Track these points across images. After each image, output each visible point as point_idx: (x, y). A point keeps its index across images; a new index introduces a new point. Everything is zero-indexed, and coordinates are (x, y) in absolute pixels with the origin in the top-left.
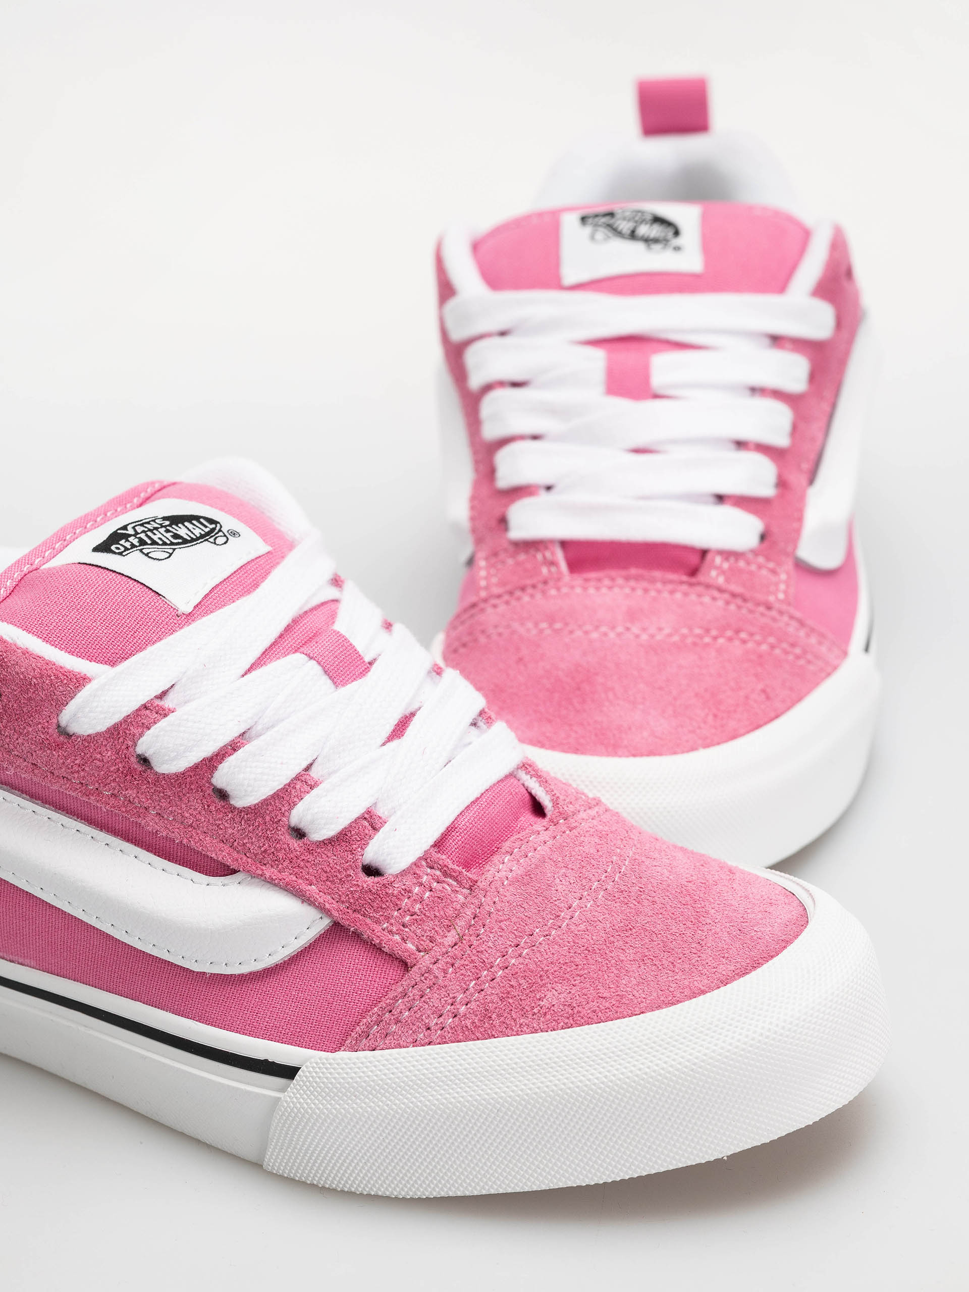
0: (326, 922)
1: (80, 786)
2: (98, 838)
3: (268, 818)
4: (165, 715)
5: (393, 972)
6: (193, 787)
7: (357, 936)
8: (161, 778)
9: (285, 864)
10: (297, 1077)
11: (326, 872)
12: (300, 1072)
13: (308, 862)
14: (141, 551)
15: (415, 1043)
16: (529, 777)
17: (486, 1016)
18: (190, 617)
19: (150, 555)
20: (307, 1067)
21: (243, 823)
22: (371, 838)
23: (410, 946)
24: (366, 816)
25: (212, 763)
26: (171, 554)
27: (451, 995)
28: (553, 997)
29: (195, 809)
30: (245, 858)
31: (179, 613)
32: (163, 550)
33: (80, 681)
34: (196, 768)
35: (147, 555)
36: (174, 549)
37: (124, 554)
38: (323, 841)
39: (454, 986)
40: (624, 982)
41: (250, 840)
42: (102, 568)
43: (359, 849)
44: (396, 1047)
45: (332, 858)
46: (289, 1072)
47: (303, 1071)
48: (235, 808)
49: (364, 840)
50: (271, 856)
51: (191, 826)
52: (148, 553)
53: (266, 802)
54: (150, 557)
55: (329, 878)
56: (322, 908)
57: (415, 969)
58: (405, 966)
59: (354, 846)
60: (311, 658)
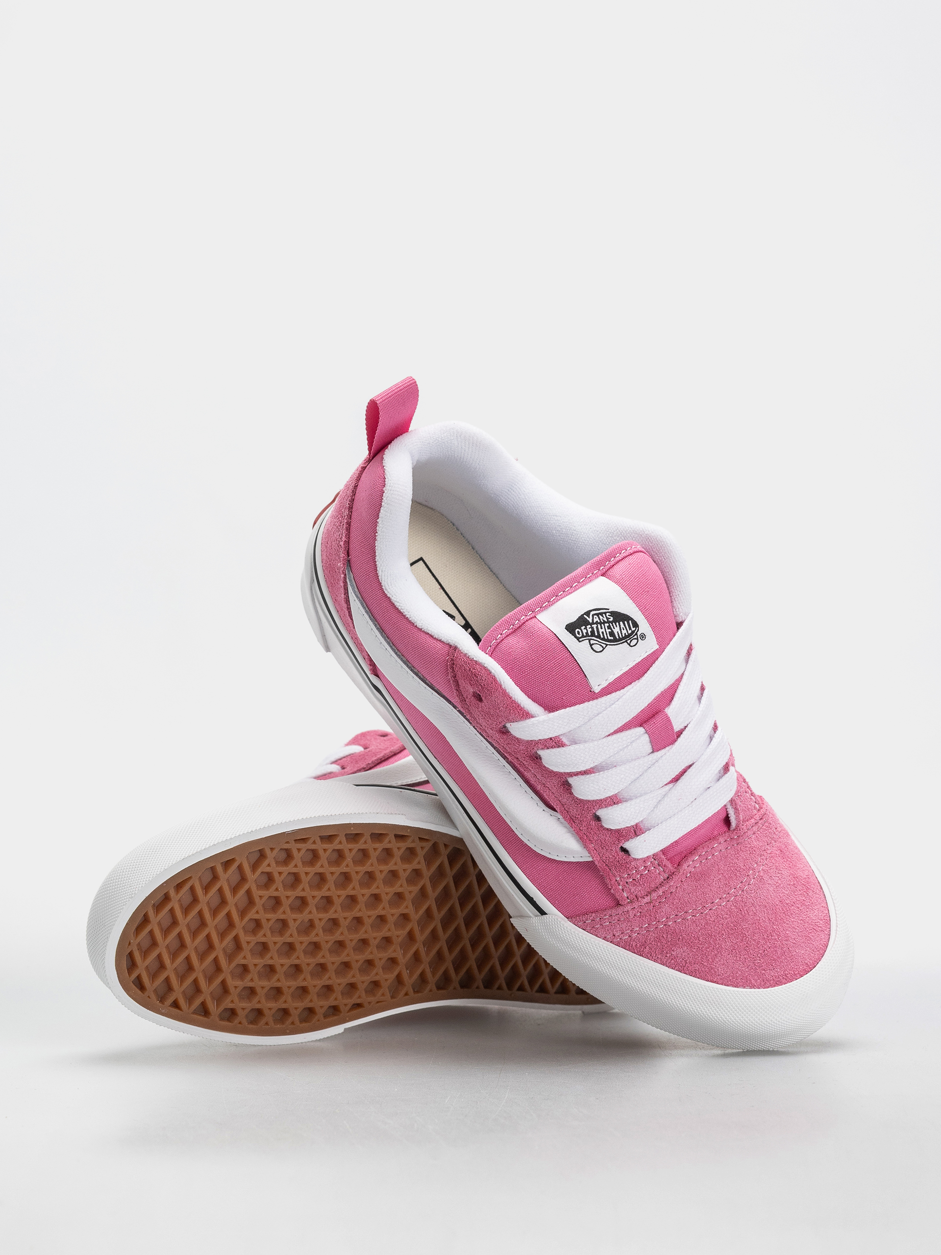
0: (588, 859)
3: (586, 806)
4: (559, 746)
5: (610, 903)
6: (557, 776)
7: (602, 878)
8: (544, 769)
9: (584, 828)
10: (544, 916)
11: (602, 842)
12: (547, 915)
13: (596, 833)
14: (590, 640)
15: (605, 939)
16: (731, 807)
17: (644, 945)
18: (596, 696)
19: (593, 646)
20: (551, 915)
21: (573, 801)
22: (632, 837)
23: (625, 894)
24: (634, 826)
25: (571, 775)
26: (604, 649)
27: (633, 927)
31: (592, 690)
32: (601, 644)
33: (526, 715)
34: (565, 774)
35: (591, 645)
36: (607, 645)
37: (580, 640)
38: (608, 829)
40: (717, 960)
41: (573, 809)
42: (565, 647)
43: (623, 841)
44: (595, 935)
45: (608, 838)
46: (543, 913)
48: (573, 795)
49: (629, 837)
50: (579, 821)
52: (593, 644)
53: (590, 801)
54: (592, 648)
55: (602, 846)
56: (591, 855)
57: (622, 908)
58: (617, 904)
59: (623, 838)
60: (646, 731)
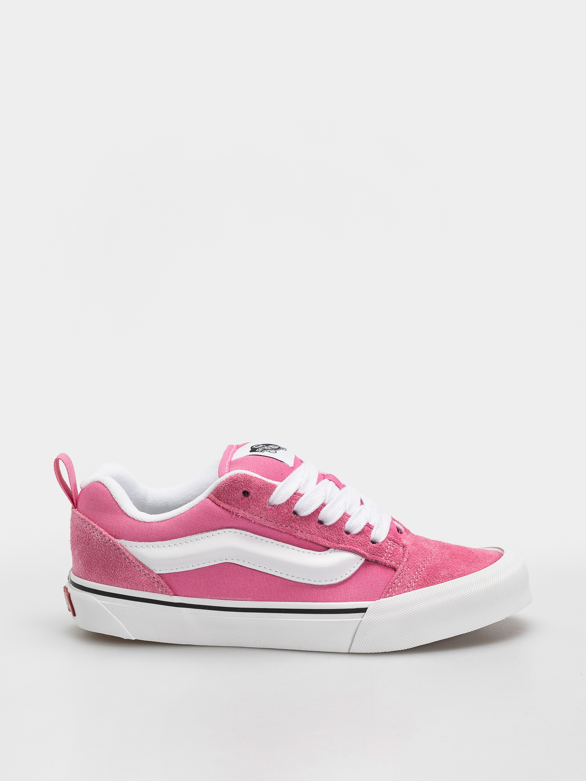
0: (363, 560)
1: (276, 524)
2: (279, 544)
3: (338, 528)
4: (302, 496)
5: (391, 572)
6: (312, 520)
7: (376, 563)
8: (302, 518)
9: (347, 542)
10: (367, 612)
11: (361, 543)
13: (354, 541)
14: (266, 451)
15: (405, 592)
18: (293, 468)
20: (370, 607)
21: (330, 531)
22: (371, 531)
23: (394, 563)
24: (367, 525)
25: (317, 511)
27: (412, 576)
28: (443, 573)
29: (314, 528)
30: (332, 543)
31: (290, 467)
33: (274, 487)
34: (313, 513)
37: (262, 452)
38: (357, 534)
39: (411, 573)
41: (333, 536)
42: (265, 456)
44: (399, 594)
45: (361, 539)
47: (369, 609)
48: (326, 526)
49: (370, 532)
50: (341, 541)
51: (313, 534)
52: (270, 452)
53: (337, 522)
55: (363, 545)
56: (362, 555)
57: (398, 570)
58: (395, 570)
59: (367, 534)
60: (330, 480)
